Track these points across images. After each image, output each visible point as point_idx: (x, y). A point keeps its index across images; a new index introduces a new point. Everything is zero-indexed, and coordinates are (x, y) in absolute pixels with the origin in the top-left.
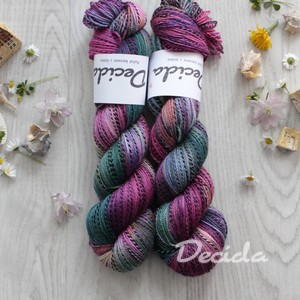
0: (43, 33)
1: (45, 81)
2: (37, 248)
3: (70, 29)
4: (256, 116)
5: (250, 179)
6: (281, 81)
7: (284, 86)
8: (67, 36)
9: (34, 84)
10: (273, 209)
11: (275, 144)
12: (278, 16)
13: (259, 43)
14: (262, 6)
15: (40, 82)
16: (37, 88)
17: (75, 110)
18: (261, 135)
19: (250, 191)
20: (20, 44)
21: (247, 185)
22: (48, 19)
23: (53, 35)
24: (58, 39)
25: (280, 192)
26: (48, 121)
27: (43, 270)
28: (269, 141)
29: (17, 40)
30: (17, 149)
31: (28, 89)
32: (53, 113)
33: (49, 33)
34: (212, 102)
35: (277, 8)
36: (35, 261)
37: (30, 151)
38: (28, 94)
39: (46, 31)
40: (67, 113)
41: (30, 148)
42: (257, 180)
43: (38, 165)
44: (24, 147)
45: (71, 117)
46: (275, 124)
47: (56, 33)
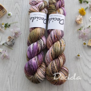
0: (14, 9)
1: (14, 23)
2: (8, 76)
3: (22, 8)
5: (79, 55)
6: (89, 25)
7: (89, 27)
8: (21, 10)
9: (10, 24)
10: (86, 66)
11: (87, 45)
12: (88, 5)
13: (82, 13)
14: (83, 2)
17: (23, 32)
18: (82, 42)
19: (79, 60)
20: (6, 12)
21: (78, 58)
23: (17, 9)
24: (18, 11)
25: (88, 60)
26: (14, 35)
27: (10, 84)
28: (85, 44)
30: (3, 44)
32: (15, 33)
33: (16, 9)
34: (67, 31)
35: (87, 3)
36: (8, 81)
38: (8, 27)
40: (20, 33)
41: (8, 43)
42: (81, 56)
43: (10, 50)
44: (6, 43)
45: (21, 35)
46: (87, 38)
47: (18, 9)
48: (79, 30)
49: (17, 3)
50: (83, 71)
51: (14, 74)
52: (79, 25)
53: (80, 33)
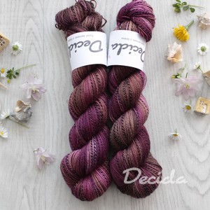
0: (24, 33)
1: (27, 67)
2: (24, 187)
3: (44, 30)
4: (178, 90)
5: (176, 135)
6: (196, 64)
7: (199, 68)
8: (42, 35)
9: (19, 70)
11: (193, 110)
12: (194, 17)
13: (180, 37)
14: (182, 9)
15: (23, 68)
16: (21, 73)
17: (49, 88)
18: (183, 104)
19: (176, 145)
20: (8, 41)
21: (174, 139)
22: (28, 23)
23: (31, 34)
24: (35, 37)
25: (197, 144)
26: (29, 97)
27: (29, 203)
28: (188, 108)
29: (6, 39)
30: (8, 117)
31: (14, 74)
32: (33, 91)
33: (29, 33)
35: (193, 10)
36: (23, 197)
37: (17, 119)
38: (15, 77)
39: (26, 31)
40: (43, 90)
41: (17, 117)
42: (180, 136)
43: (23, 128)
44: (13, 116)
45: (46, 93)
46: (193, 95)
47: (33, 33)
49: (31, 20)
50: (186, 169)
51: (36, 181)
52: (175, 65)
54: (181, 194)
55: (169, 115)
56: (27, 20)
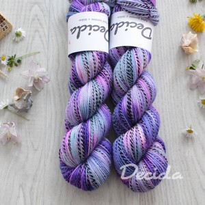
0: (29, 20)
1: (29, 55)
2: (21, 186)
3: (50, 16)
4: (194, 82)
5: (190, 132)
8: (47, 22)
13: (196, 27)
15: (26, 56)
16: (23, 61)
17: (52, 77)
18: (198, 97)
19: (190, 143)
20: (11, 27)
21: (188, 136)
22: (33, 9)
23: (36, 21)
24: (40, 24)
26: (31, 85)
27: (25, 203)
28: (204, 102)
30: (6, 108)
31: (16, 62)
32: (35, 80)
33: (33, 20)
34: (159, 72)
36: (19, 197)
37: (16, 108)
38: (16, 65)
39: (31, 17)
40: (46, 80)
41: (16, 105)
42: (195, 132)
43: (22, 120)
44: (11, 105)
45: (49, 83)
47: (38, 20)
48: (191, 68)
49: (36, 6)
51: (34, 179)
52: (189, 57)
53: (191, 77)
54: (196, 198)
55: (184, 110)
56: (32, 7)
